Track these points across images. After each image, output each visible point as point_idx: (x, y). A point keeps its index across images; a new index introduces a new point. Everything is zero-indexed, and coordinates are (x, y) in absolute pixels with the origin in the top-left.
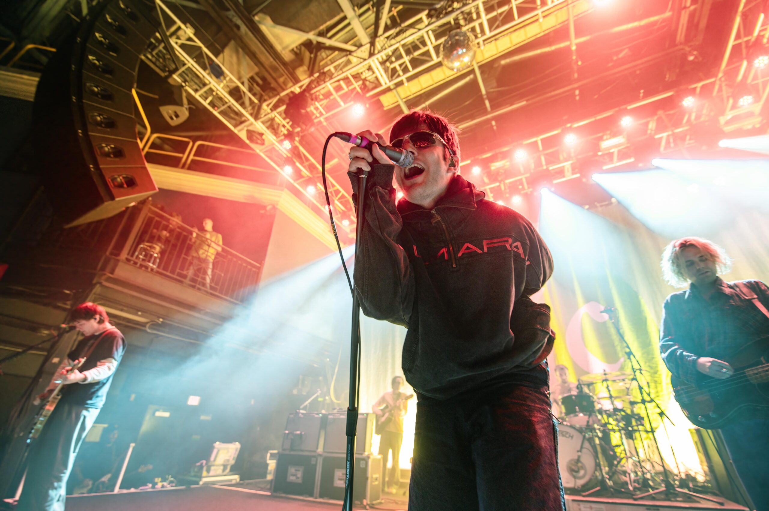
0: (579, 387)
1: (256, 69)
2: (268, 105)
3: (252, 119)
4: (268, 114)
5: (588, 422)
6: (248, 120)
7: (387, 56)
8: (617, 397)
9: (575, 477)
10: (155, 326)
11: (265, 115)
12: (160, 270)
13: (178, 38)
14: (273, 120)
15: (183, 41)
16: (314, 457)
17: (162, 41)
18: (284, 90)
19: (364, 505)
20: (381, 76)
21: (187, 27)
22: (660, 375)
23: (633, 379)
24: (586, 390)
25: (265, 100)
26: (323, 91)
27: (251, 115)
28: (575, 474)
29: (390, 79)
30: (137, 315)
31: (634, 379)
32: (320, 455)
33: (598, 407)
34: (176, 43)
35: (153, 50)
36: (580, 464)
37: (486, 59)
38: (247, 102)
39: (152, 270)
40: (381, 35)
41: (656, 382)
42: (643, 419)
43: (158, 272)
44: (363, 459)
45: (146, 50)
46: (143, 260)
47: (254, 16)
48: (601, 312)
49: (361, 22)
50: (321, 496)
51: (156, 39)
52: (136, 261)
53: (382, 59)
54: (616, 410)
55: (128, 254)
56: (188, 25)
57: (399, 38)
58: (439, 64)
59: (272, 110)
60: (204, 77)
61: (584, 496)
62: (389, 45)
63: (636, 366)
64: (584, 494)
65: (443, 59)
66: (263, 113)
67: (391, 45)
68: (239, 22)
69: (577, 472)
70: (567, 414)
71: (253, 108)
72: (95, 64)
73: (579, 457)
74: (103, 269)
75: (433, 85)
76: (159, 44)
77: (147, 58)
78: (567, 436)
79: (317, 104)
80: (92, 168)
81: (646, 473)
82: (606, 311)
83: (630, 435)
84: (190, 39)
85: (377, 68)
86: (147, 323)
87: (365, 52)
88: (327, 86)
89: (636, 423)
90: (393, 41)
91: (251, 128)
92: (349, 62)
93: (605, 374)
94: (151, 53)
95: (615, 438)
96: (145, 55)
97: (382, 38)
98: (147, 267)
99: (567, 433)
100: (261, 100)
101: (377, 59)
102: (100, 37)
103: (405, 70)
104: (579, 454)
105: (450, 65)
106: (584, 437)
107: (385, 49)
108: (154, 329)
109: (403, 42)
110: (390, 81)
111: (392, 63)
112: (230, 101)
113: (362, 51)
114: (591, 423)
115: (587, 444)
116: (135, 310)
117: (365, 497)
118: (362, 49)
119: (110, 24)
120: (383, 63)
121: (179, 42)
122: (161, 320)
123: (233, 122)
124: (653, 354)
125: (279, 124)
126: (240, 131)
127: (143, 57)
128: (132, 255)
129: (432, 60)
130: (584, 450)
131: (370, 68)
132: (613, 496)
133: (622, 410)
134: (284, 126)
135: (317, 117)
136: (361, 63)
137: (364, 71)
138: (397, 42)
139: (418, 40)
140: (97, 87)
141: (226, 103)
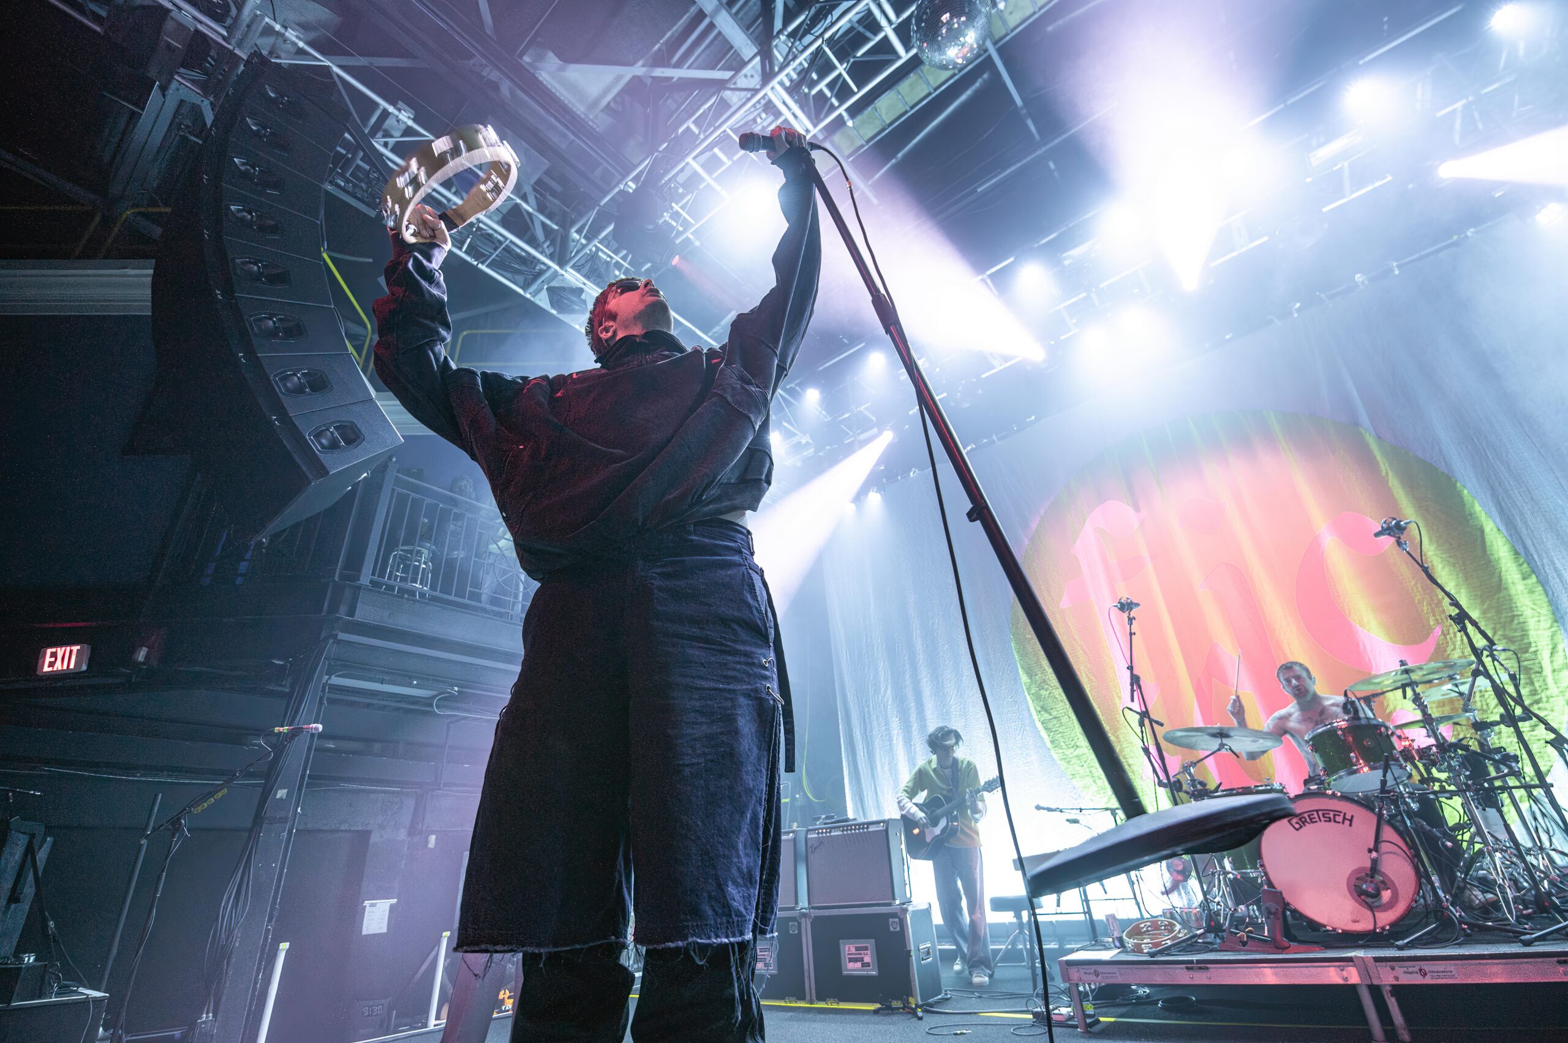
0: (1349, 707)
1: (546, 164)
2: (579, 232)
3: (554, 266)
4: (584, 246)
5: (1384, 783)
6: (549, 267)
7: (799, 74)
8: (1441, 719)
9: (1371, 908)
10: (448, 700)
11: (577, 252)
12: (438, 594)
13: (387, 134)
14: (594, 257)
15: (396, 138)
16: (794, 919)
17: (358, 147)
18: (605, 194)
19: (911, 1008)
20: (795, 116)
21: (399, 110)
22: (1535, 652)
23: (1476, 674)
24: (1365, 712)
25: (573, 223)
26: (681, 179)
27: (551, 257)
28: (1369, 900)
29: (815, 121)
30: (410, 685)
31: (1480, 671)
32: (804, 915)
33: (1399, 745)
34: (386, 145)
35: (344, 168)
36: (1379, 878)
37: (1012, 31)
38: (540, 234)
39: (422, 595)
40: (780, 32)
41: (1528, 670)
42: (1516, 758)
43: (433, 599)
44: (894, 915)
45: (332, 170)
46: (403, 579)
47: (521, 56)
48: (1377, 535)
49: (735, 16)
50: (820, 998)
51: (346, 145)
52: (392, 582)
53: (791, 80)
54: (1444, 747)
55: (373, 574)
56: (400, 104)
57: (818, 30)
58: (915, 63)
59: (589, 239)
60: (449, 200)
61: (1400, 948)
62: (800, 48)
63: (1480, 642)
64: (1400, 943)
65: (920, 48)
66: (573, 248)
67: (806, 48)
68: (494, 75)
69: (1377, 895)
70: (1330, 770)
71: (552, 243)
72: (243, 219)
73: (1375, 862)
74: (334, 608)
75: (906, 112)
76: (354, 155)
77: (338, 186)
78: (1339, 819)
79: (676, 207)
80: (275, 420)
81: (1542, 880)
82: (1387, 530)
83: (1489, 799)
84: (409, 131)
85: (784, 103)
86: (434, 697)
87: (752, 76)
88: (688, 164)
89: (1498, 770)
90: (808, 38)
91: (554, 284)
92: (724, 105)
93: (1407, 672)
94: (342, 175)
95: (1453, 810)
96: (331, 183)
97: (783, 38)
98: (412, 593)
99: (1337, 813)
100: (566, 223)
101: (781, 83)
102: (243, 164)
103: (843, 92)
104: (1374, 854)
105: (937, 58)
106: (1380, 816)
107: (795, 58)
108: (447, 707)
109: (827, 35)
110: (815, 126)
111: (812, 84)
112: (506, 238)
113: (746, 76)
114: (1390, 782)
115: (1388, 833)
116: (404, 677)
117: (909, 992)
118: (747, 70)
119: (256, 134)
120: (793, 89)
121: (391, 141)
122: (456, 689)
123: (520, 279)
124: (1511, 609)
125: (607, 263)
126: (536, 293)
127: (329, 188)
128: (382, 575)
129: (899, 57)
130: (1384, 847)
131: (769, 107)
132: (1469, 940)
133: (1459, 745)
134: (618, 266)
135: (679, 233)
136: (749, 100)
137: (759, 115)
138: (817, 38)
139: (859, 22)
140: (255, 264)
141: (501, 243)
